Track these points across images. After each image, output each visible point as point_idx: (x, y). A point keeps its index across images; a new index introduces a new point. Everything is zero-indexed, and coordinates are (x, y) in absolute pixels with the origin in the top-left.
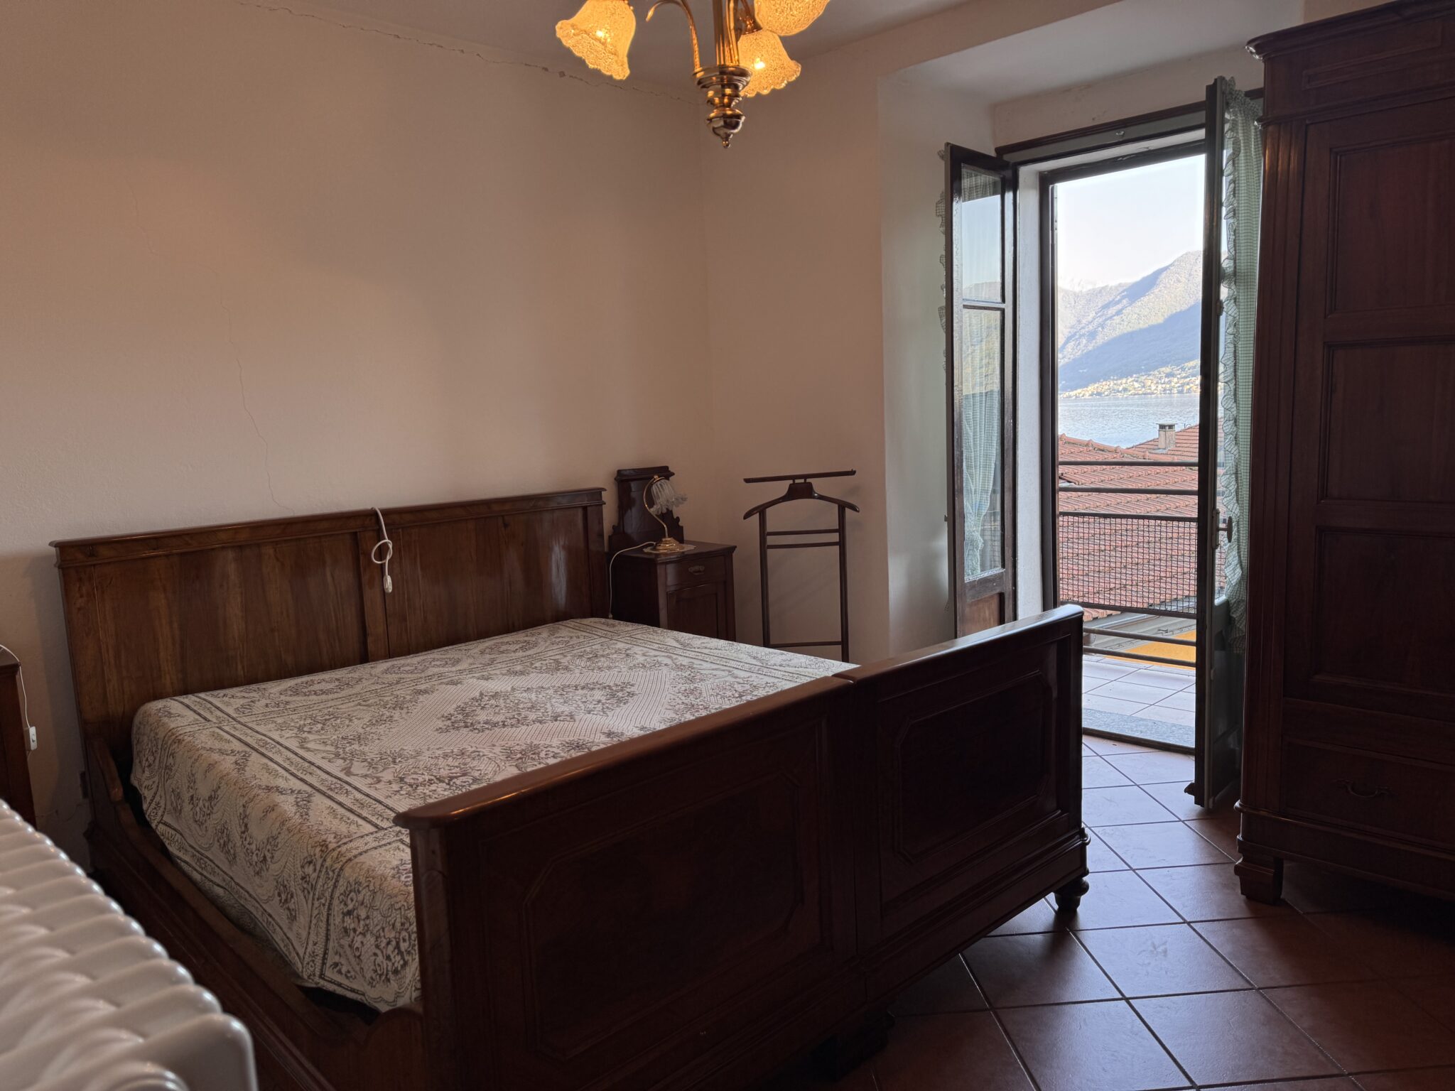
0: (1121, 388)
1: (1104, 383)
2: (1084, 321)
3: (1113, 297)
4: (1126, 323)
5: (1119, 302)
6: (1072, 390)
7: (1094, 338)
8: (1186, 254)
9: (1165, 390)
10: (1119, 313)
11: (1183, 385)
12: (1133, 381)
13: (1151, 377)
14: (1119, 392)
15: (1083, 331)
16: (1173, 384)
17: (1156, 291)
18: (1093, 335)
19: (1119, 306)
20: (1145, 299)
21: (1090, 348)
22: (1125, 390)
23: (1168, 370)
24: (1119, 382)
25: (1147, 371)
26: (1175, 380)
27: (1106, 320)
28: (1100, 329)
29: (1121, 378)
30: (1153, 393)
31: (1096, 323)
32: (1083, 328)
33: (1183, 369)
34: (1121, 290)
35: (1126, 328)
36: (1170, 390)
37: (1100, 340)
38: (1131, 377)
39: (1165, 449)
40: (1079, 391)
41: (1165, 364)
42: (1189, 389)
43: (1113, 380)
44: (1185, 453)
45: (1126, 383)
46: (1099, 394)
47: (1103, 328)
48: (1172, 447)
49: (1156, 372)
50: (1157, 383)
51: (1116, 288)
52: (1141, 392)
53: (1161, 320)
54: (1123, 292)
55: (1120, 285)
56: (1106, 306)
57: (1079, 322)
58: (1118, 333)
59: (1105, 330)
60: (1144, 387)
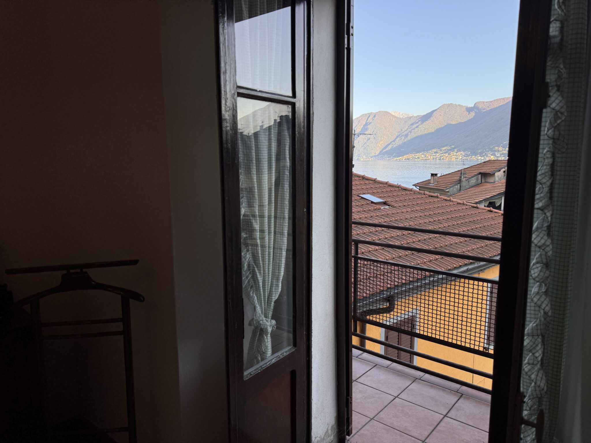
0: (417, 157)
1: (410, 155)
2: (403, 130)
3: (415, 121)
4: (420, 131)
5: (417, 123)
6: (398, 157)
7: (407, 137)
8: (444, 105)
9: (434, 158)
10: (417, 127)
11: (441, 157)
12: (421, 154)
13: (428, 153)
14: (416, 158)
15: (403, 134)
16: (437, 156)
17: (432, 119)
18: (407, 135)
19: (417, 124)
20: (427, 122)
21: (405, 141)
22: (418, 158)
23: (435, 150)
24: (416, 155)
25: (427, 151)
26: (438, 154)
27: (412, 130)
28: (410, 133)
29: (417, 153)
30: (429, 160)
31: (408, 131)
32: (403, 133)
33: (441, 150)
34: (418, 118)
35: (419, 133)
36: (436, 158)
37: (409, 138)
38: (421, 153)
39: (433, 184)
40: (401, 158)
41: (434, 148)
42: (443, 158)
43: (414, 154)
44: (441, 186)
45: (419, 155)
46: (408, 159)
47: (411, 133)
48: (436, 183)
49: (431, 151)
50: (431, 155)
51: (416, 117)
52: (424, 159)
53: (433, 131)
54: (419, 119)
55: (418, 116)
56: (412, 124)
57: (402, 130)
58: (416, 135)
59: (412, 134)
60: (426, 157)
